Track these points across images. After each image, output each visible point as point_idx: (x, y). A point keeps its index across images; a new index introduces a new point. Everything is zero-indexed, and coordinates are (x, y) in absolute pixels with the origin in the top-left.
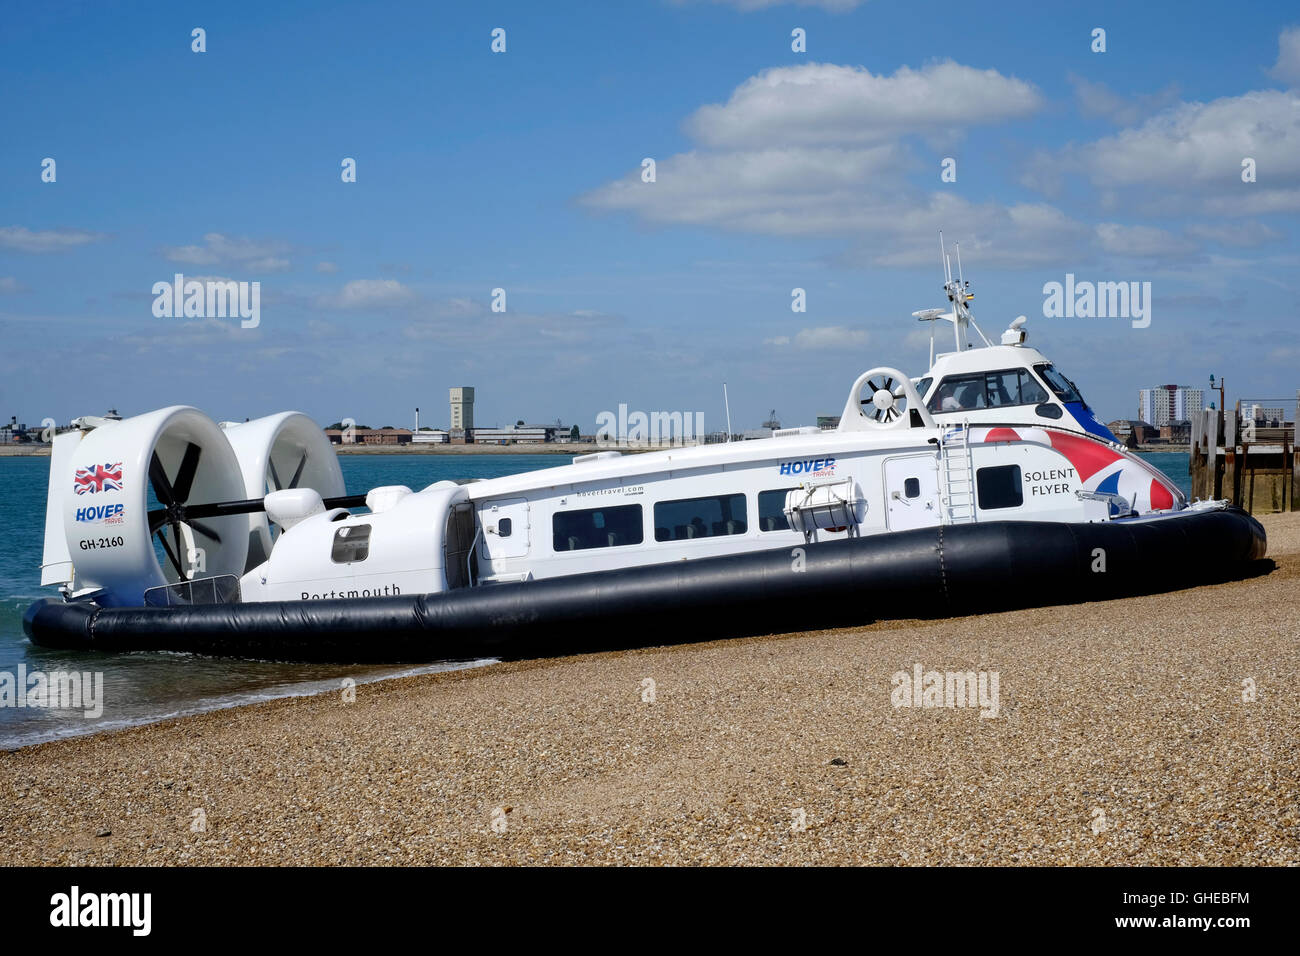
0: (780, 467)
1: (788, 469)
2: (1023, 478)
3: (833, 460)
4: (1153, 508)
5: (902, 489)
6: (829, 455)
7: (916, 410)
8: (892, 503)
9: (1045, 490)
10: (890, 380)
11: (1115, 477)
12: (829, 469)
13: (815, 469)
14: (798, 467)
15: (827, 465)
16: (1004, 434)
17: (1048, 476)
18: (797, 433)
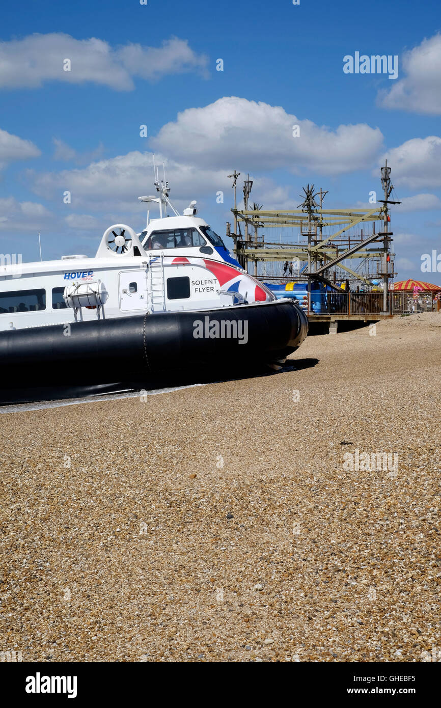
0: (64, 275)
1: (69, 276)
2: (191, 284)
3: (92, 272)
4: (256, 301)
5: (127, 287)
6: (90, 269)
7: (137, 247)
8: (123, 295)
9: (201, 290)
10: (124, 231)
11: (237, 284)
12: (90, 277)
13: (83, 277)
14: (73, 275)
15: (89, 274)
16: (182, 261)
17: (203, 282)
18: (75, 258)
